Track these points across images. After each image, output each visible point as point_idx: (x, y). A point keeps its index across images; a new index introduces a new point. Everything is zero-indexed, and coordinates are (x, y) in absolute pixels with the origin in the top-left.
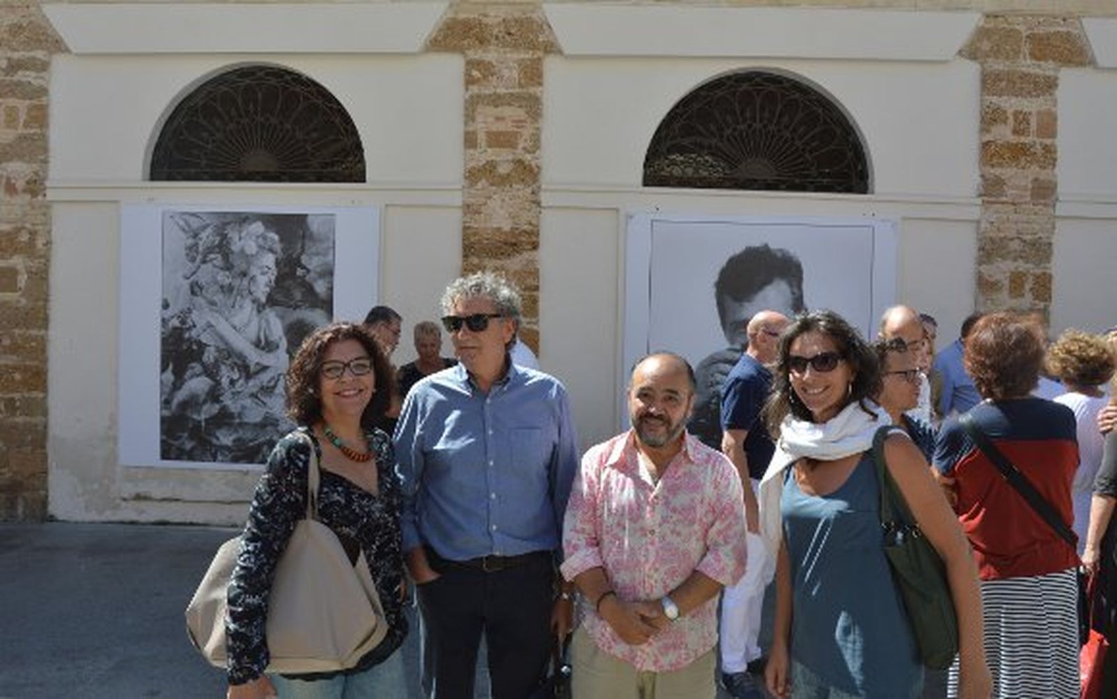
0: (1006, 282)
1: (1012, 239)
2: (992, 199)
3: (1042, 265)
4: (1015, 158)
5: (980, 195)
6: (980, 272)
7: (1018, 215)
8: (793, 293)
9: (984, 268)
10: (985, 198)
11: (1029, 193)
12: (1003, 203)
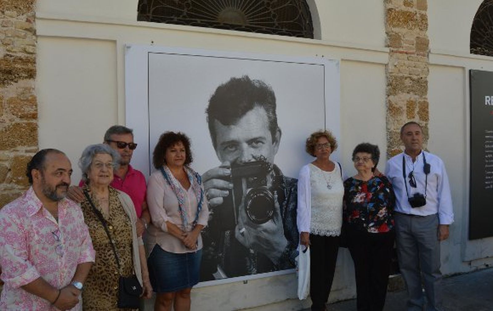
0: (405, 108)
1: (406, 78)
2: (395, 49)
3: (424, 97)
4: (406, 22)
5: (388, 46)
6: (389, 101)
7: (410, 62)
8: (269, 117)
9: (391, 98)
10: (392, 49)
11: (414, 47)
12: (401, 52)
